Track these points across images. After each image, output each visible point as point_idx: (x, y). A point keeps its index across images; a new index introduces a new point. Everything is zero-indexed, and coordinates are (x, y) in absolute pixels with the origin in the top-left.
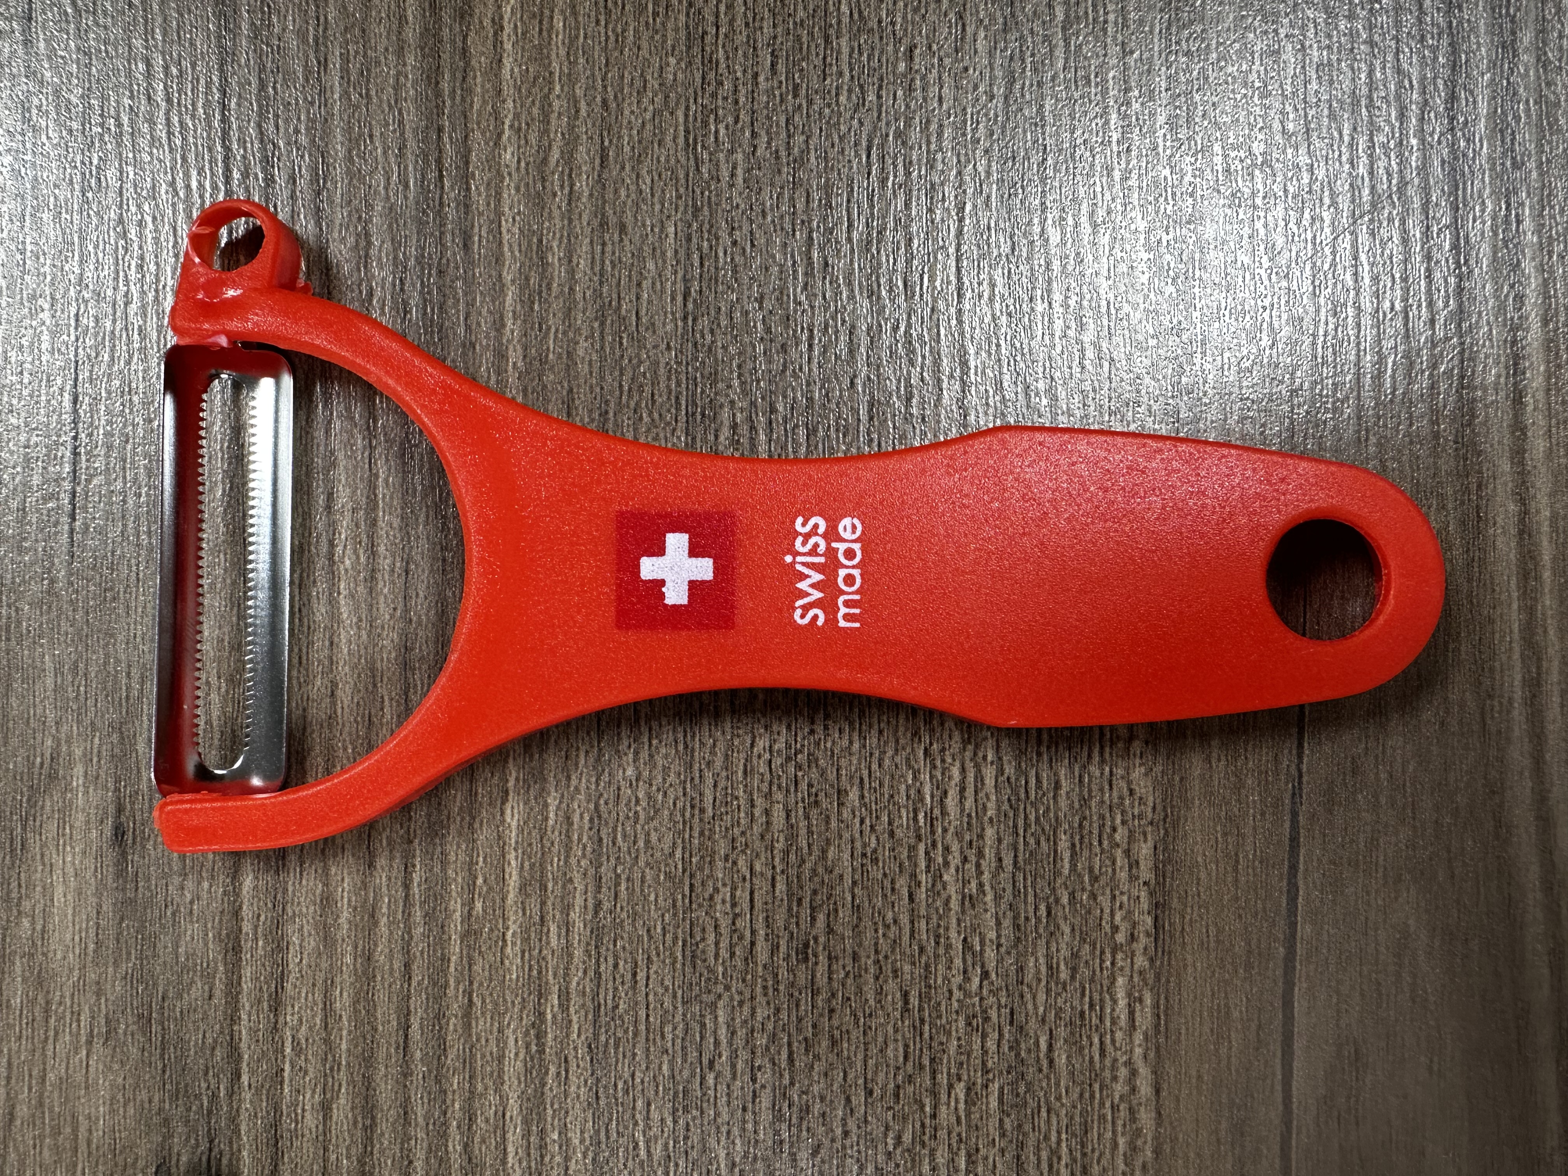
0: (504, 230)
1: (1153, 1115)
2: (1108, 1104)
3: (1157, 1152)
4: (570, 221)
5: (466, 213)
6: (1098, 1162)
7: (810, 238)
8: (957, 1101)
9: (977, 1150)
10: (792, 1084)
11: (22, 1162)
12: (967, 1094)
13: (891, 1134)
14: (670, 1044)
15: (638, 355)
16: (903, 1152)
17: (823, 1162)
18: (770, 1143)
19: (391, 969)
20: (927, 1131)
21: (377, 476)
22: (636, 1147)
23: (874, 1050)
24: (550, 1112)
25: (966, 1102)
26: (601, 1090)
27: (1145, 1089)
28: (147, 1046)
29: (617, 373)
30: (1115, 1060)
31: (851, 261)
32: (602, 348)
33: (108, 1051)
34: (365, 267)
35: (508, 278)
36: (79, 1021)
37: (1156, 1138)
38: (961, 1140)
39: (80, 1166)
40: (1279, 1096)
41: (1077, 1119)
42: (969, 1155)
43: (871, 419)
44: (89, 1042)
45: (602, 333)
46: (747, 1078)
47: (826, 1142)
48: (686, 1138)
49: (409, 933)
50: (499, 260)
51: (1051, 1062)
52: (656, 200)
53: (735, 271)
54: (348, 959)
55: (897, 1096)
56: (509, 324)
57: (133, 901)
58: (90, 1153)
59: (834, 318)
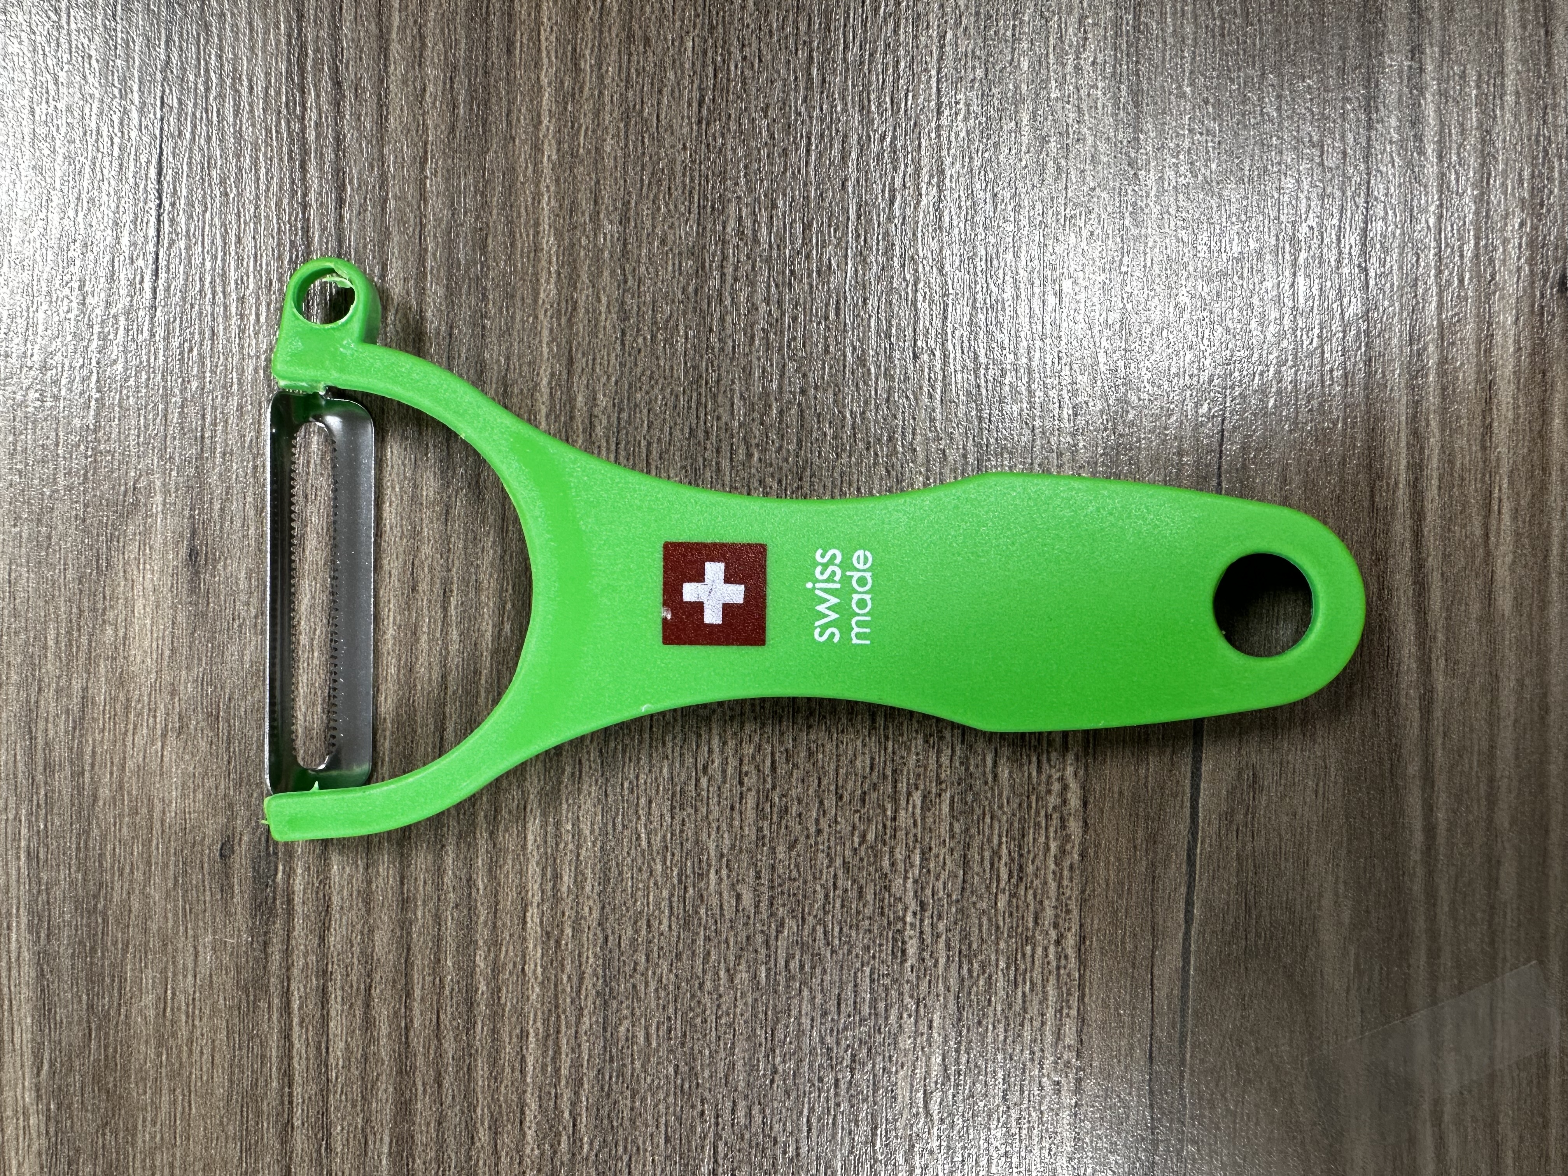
0: (543, 38)
1: (1081, 824)
2: (1043, 813)
3: (1083, 855)
4: (601, 32)
5: (510, 21)
6: (1033, 862)
7: (811, 57)
8: (914, 807)
9: (930, 849)
10: (774, 788)
11: (104, 837)
12: (923, 802)
13: (857, 833)
14: (669, 751)
15: (658, 153)
16: (867, 849)
17: (799, 855)
18: (754, 838)
19: (430, 679)
20: (888, 831)
21: (426, 250)
22: (638, 838)
23: (844, 761)
24: (565, 806)
25: (922, 808)
26: (609, 789)
27: (1074, 801)
28: (215, 740)
29: (639, 168)
30: (1050, 777)
31: (846, 78)
32: (626, 145)
33: (181, 744)
34: (420, 65)
35: (545, 81)
36: (155, 717)
37: (1082, 843)
38: (916, 841)
39: (155, 842)
40: (1187, 811)
41: (1016, 825)
42: (923, 853)
43: (859, 217)
44: (164, 735)
45: (626, 132)
46: (735, 782)
47: (802, 839)
48: (682, 831)
49: (446, 649)
50: (538, 65)
51: (995, 777)
52: (676, 17)
53: (744, 83)
54: (393, 670)
55: (863, 801)
56: (545, 122)
57: (204, 615)
58: (163, 831)
59: (829, 128)
